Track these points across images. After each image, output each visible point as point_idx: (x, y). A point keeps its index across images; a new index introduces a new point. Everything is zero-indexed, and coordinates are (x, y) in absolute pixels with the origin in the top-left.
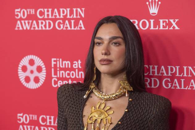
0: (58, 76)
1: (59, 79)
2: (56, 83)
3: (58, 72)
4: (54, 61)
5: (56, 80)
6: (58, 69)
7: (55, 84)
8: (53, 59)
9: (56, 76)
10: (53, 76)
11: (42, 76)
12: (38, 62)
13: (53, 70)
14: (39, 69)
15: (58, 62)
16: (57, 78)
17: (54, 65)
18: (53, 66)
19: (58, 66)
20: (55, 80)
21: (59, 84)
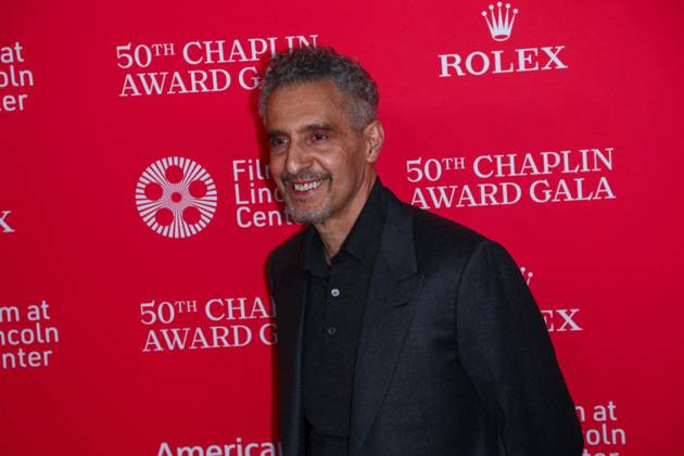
0: (253, 201)
1: (255, 208)
2: (246, 217)
3: (253, 191)
4: (239, 166)
5: (248, 210)
6: (252, 185)
7: (244, 222)
8: (235, 163)
9: (247, 202)
10: (238, 202)
11: (208, 205)
12: (193, 171)
13: (237, 186)
14: (198, 189)
15: (251, 168)
16: (249, 206)
17: (239, 174)
18: (236, 179)
19: (252, 178)
20: (243, 212)
21: (256, 219)
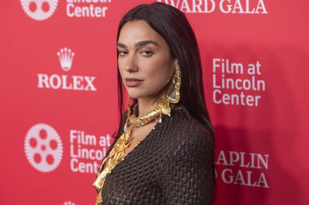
0: (223, 87)
1: (224, 91)
2: (219, 97)
3: (223, 80)
4: (217, 63)
5: (220, 92)
6: (223, 76)
7: (217, 100)
8: (215, 60)
9: (219, 87)
10: (215, 86)
13: (214, 76)
15: (223, 64)
16: (221, 89)
17: (216, 68)
18: (214, 71)
19: (223, 71)
20: (217, 93)
21: (224, 99)
